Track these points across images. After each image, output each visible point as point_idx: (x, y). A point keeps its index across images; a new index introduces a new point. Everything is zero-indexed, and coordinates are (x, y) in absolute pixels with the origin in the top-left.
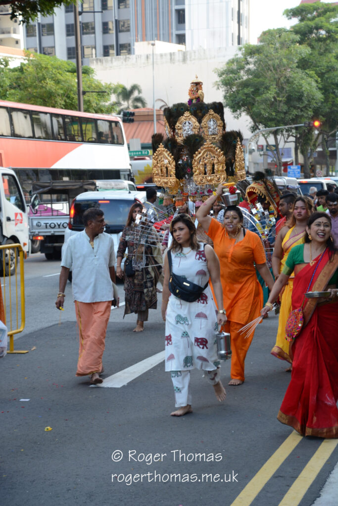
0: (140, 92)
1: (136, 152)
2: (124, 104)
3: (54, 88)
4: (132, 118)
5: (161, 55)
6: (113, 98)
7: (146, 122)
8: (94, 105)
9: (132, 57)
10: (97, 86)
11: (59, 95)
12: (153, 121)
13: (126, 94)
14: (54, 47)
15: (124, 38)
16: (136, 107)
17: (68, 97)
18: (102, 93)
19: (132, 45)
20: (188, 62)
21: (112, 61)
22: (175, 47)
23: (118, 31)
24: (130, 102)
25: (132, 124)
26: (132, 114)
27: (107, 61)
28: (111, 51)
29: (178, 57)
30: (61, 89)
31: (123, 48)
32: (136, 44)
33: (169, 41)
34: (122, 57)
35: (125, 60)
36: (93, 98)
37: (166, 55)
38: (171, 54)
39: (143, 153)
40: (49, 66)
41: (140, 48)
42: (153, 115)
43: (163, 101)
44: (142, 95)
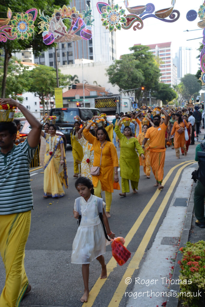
0: (77, 77)
1: (78, 100)
2: (72, 82)
3: (46, 77)
4: (75, 87)
5: (85, 64)
6: (68, 80)
7: (80, 89)
8: (61, 82)
9: (74, 65)
10: (62, 76)
11: (48, 80)
12: (83, 88)
13: (72, 78)
14: (44, 62)
15: (70, 58)
16: (76, 83)
17: (52, 80)
18: (64, 78)
19: (73, 60)
20: (95, 66)
21: (66, 66)
22: (89, 61)
23: (68, 55)
24: (74, 81)
25: (75, 90)
26: (76, 86)
27: (65, 67)
28: (66, 63)
29: (91, 65)
30: (49, 77)
31: (71, 62)
32: (75, 60)
33: (87, 59)
34: (70, 65)
35: (71, 66)
36: (61, 80)
37: (86, 64)
38: (88, 64)
39: (81, 100)
40: (44, 69)
41: (77, 61)
42: (83, 86)
43: (86, 81)
44: (78, 79)
